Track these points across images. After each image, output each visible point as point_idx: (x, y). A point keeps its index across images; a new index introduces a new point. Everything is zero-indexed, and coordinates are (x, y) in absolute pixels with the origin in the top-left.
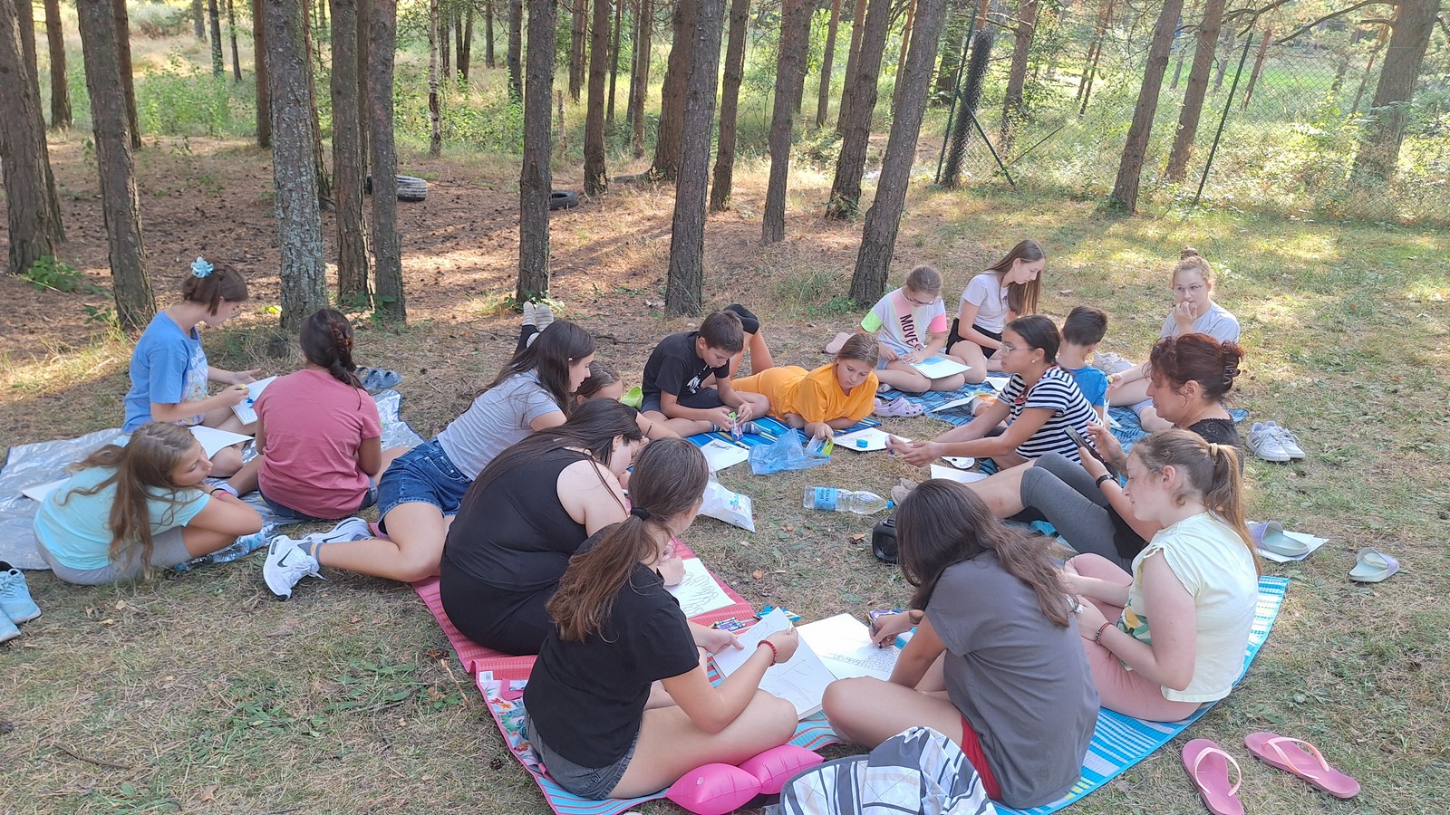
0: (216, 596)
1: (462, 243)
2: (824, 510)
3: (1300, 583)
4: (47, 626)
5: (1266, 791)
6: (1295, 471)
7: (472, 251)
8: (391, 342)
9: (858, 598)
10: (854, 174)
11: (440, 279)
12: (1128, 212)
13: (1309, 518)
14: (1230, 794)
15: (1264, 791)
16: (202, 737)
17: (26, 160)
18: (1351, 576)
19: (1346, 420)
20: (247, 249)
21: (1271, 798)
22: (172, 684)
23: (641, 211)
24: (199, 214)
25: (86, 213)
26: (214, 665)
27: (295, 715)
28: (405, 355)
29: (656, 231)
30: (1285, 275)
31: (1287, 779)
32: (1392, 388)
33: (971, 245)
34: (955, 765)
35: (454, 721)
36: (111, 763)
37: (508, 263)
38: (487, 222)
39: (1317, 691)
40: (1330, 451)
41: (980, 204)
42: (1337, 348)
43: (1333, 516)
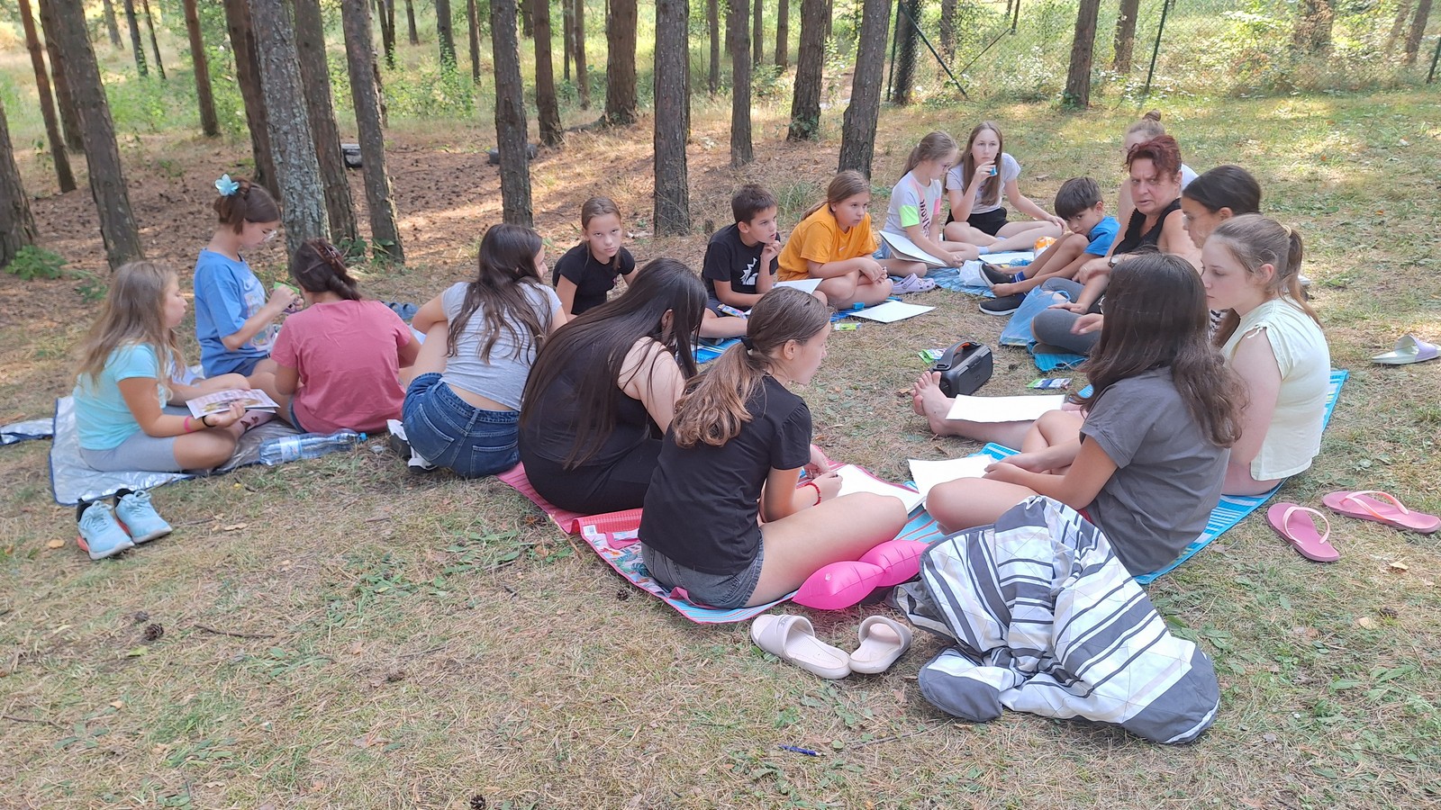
0: (303, 498)
1: (430, 202)
5: (1353, 537)
7: (443, 208)
8: (398, 281)
9: (920, 438)
10: (813, 93)
11: (419, 234)
12: (1082, 106)
14: (1322, 542)
16: (333, 606)
19: (1340, 251)
21: (1360, 541)
22: (290, 567)
23: (602, 154)
26: (325, 549)
27: (416, 580)
32: (1379, 220)
34: (1075, 524)
35: (569, 569)
36: (254, 634)
40: (1333, 277)
41: (935, 115)
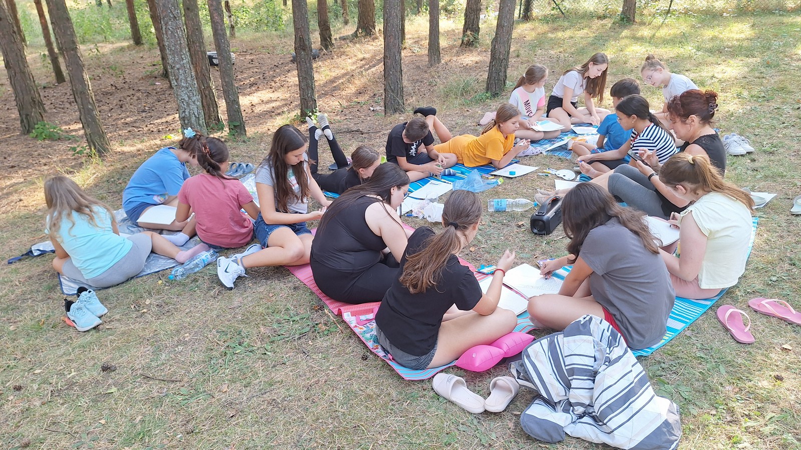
0: (195, 291)
1: (260, 87)
2: (500, 212)
3: (764, 219)
4: (114, 317)
5: (763, 327)
6: (750, 159)
7: (267, 91)
8: (242, 147)
9: (528, 255)
10: (475, 19)
11: (254, 109)
12: (631, 22)
13: (762, 184)
14: (746, 331)
15: (762, 327)
16: (212, 362)
17: (20, 69)
18: (792, 212)
19: (774, 128)
20: (145, 105)
21: (767, 330)
22: (189, 338)
23: (355, 56)
24: (114, 88)
25: (52, 95)
26: (207, 326)
27: (256, 345)
28: (253, 154)
29: (367, 67)
30: (726, 49)
31: (772, 320)
33: (546, 53)
34: (608, 331)
35: (336, 340)
36: (171, 380)
37: (289, 95)
38: (271, 73)
39: (782, 274)
40: (767, 146)
41: (546, 28)
42: (762, 87)
43: (775, 181)
